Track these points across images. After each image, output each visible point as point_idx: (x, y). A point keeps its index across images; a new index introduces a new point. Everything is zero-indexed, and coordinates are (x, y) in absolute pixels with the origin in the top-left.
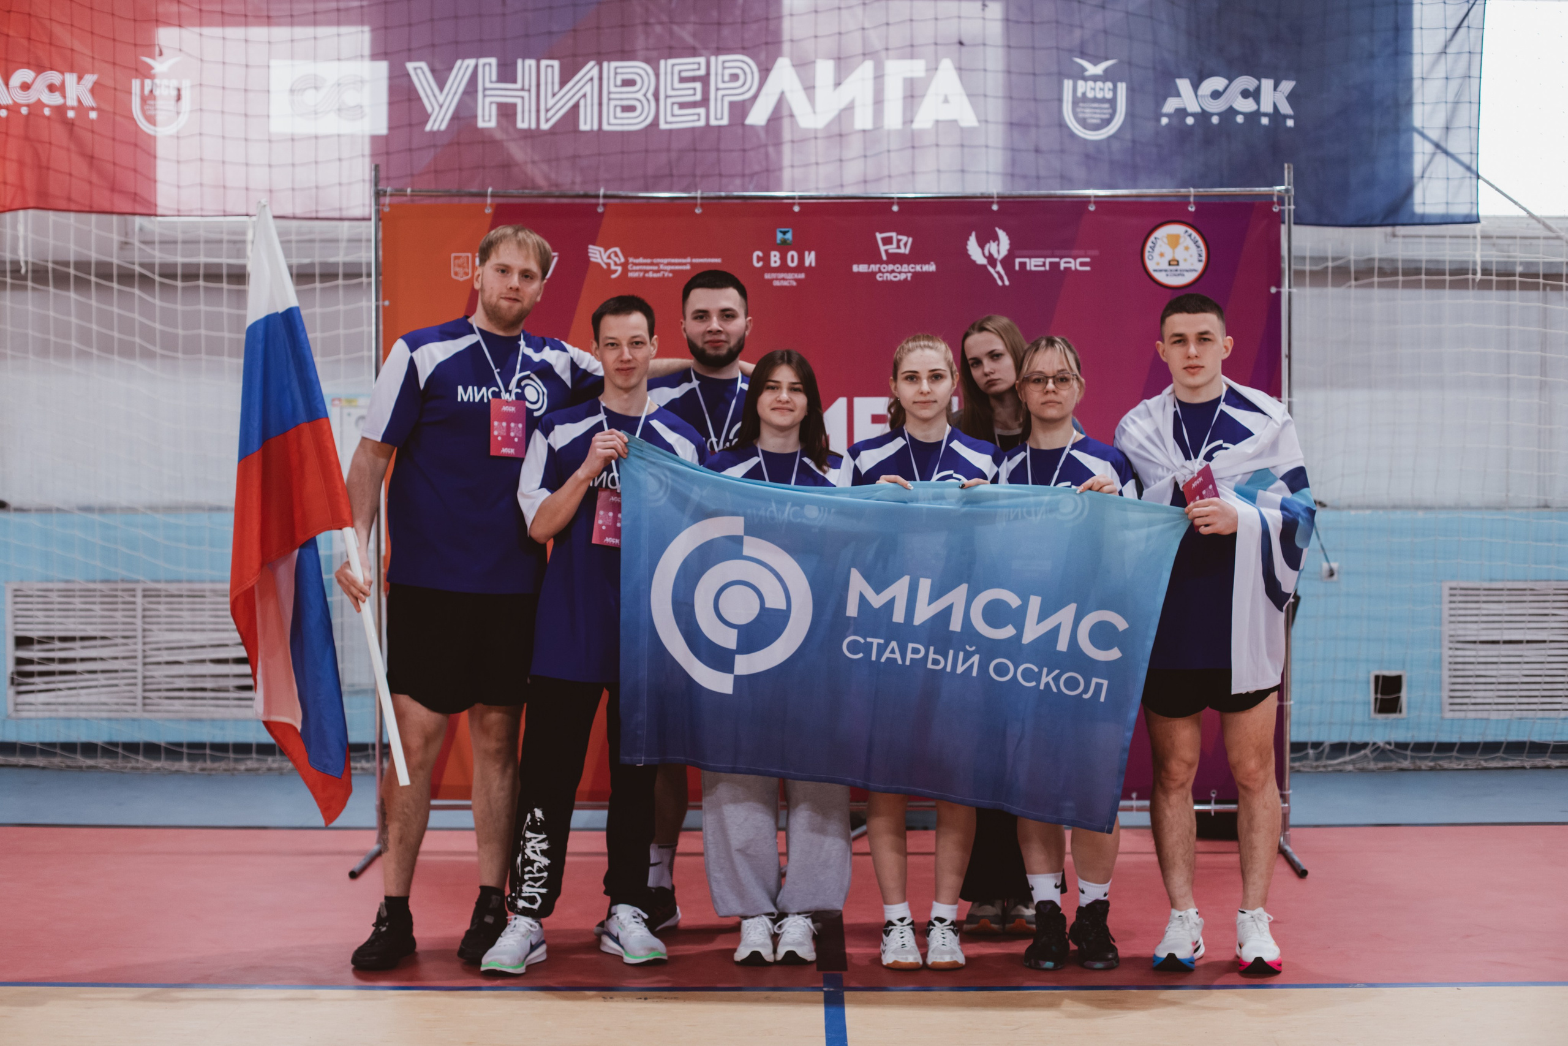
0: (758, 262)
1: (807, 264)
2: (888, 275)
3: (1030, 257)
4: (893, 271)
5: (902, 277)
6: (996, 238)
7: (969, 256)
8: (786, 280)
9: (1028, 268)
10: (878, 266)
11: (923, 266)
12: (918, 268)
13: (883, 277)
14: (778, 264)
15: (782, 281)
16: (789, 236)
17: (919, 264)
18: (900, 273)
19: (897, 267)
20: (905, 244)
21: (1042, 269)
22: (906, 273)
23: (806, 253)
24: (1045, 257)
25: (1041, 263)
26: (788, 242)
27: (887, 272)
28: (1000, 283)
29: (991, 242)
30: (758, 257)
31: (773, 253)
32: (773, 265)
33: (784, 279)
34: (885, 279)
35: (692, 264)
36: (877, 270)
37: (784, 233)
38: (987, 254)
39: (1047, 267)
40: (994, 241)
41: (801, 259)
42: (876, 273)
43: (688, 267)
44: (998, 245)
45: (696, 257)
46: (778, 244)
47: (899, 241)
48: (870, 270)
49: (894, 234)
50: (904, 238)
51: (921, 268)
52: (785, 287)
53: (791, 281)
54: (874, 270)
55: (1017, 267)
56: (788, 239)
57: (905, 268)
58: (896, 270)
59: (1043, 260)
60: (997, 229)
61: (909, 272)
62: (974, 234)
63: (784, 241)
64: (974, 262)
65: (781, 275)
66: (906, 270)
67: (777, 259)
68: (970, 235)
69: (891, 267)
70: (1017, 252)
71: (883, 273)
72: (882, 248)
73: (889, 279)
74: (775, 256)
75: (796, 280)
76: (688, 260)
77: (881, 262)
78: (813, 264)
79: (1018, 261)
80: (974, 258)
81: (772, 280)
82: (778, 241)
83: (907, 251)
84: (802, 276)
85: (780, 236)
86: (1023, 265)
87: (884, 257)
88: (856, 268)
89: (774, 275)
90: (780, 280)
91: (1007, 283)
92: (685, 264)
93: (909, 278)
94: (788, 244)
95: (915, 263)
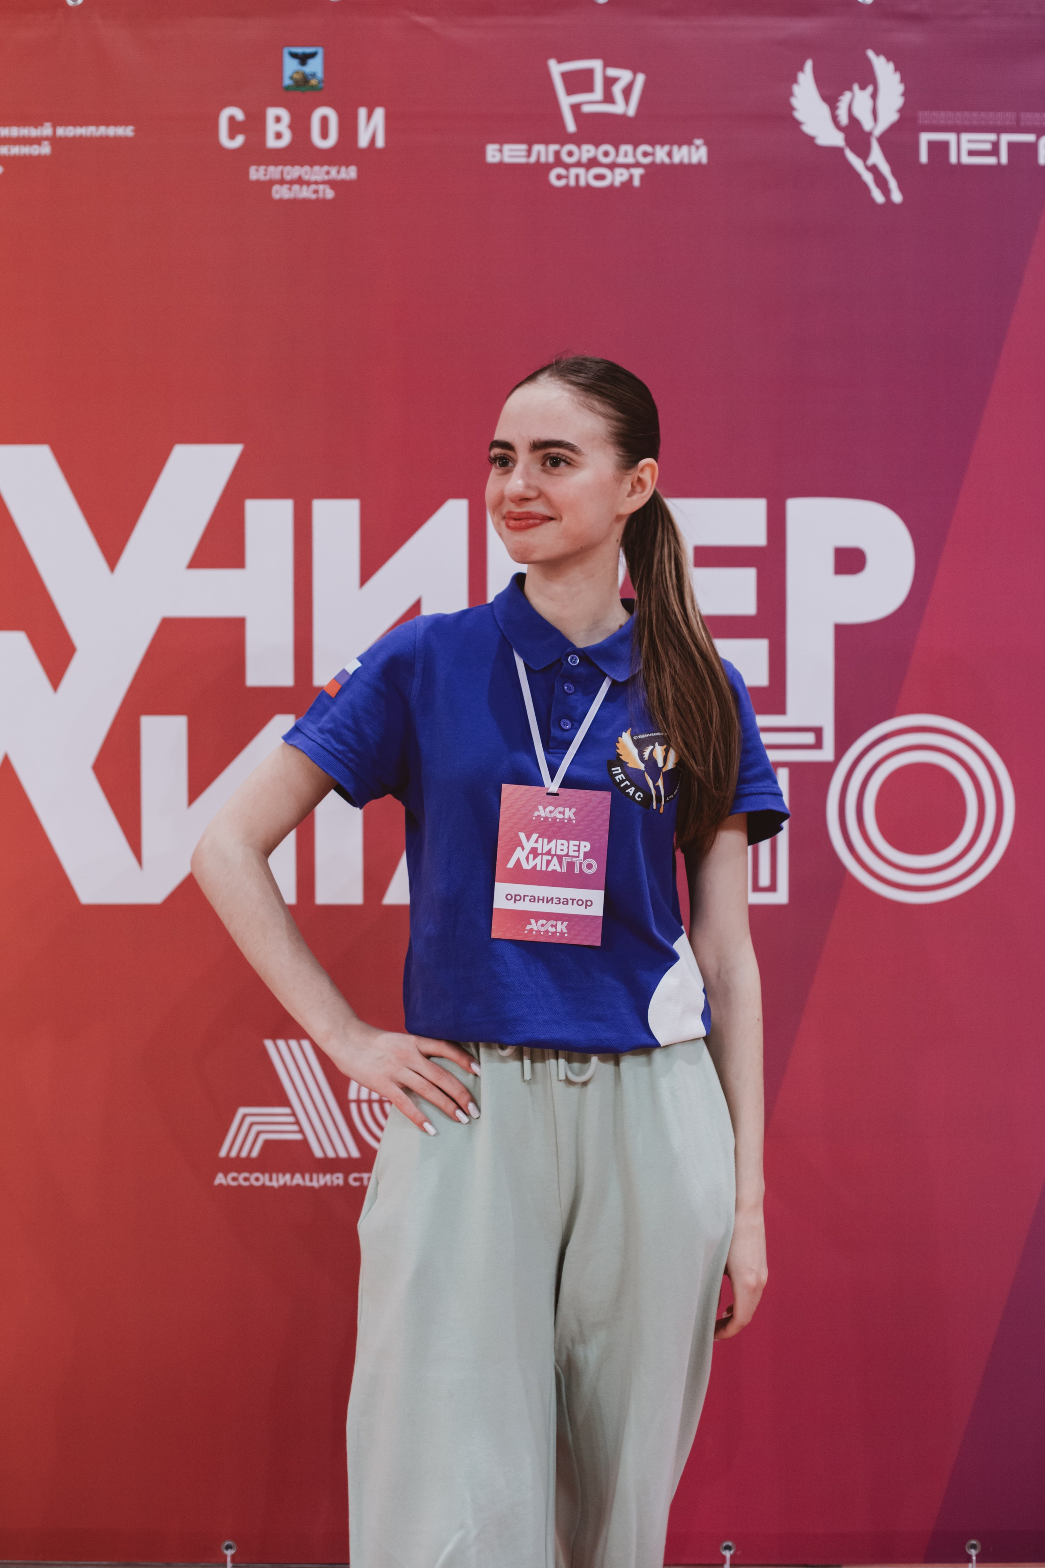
0: (232, 136)
1: (363, 141)
2: (581, 171)
3: (958, 130)
4: (593, 163)
5: (619, 177)
6: (868, 79)
7: (797, 124)
8: (308, 183)
9: (953, 159)
10: (553, 147)
11: (675, 148)
12: (661, 154)
13: (567, 177)
14: (286, 139)
15: (296, 187)
16: (315, 66)
17: (662, 144)
18: (612, 166)
19: (603, 152)
20: (627, 92)
21: (991, 160)
22: (627, 166)
23: (362, 112)
24: (999, 130)
25: (988, 147)
26: (314, 82)
27: (578, 164)
28: (878, 197)
29: (856, 87)
30: (232, 119)
31: (272, 112)
32: (272, 143)
33: (300, 181)
34: (572, 182)
35: (54, 140)
36: (551, 159)
37: (303, 59)
38: (844, 120)
39: (1004, 159)
40: (863, 87)
41: (348, 128)
42: (549, 167)
43: (45, 149)
44: (874, 96)
45: (66, 124)
46: (287, 88)
47: (609, 82)
48: (533, 159)
49: (596, 65)
50: (625, 76)
51: (670, 154)
52: (305, 201)
53: (321, 187)
54: (543, 159)
55: (924, 158)
56: (314, 75)
57: (627, 153)
58: (603, 160)
59: (992, 137)
60: (870, 54)
61: (637, 165)
62: (809, 65)
63: (303, 82)
64: (811, 139)
65: (293, 172)
66: (630, 160)
67: (283, 127)
68: (801, 69)
69: (587, 151)
70: (924, 116)
71: (567, 167)
72: (565, 101)
73: (582, 183)
74: (278, 120)
75: (333, 184)
76: (47, 130)
77: (564, 138)
78: (380, 143)
79: (925, 138)
80: (808, 129)
81: (271, 183)
82: (287, 82)
83: (631, 112)
84: (350, 173)
85: (291, 66)
86: (939, 150)
87: (571, 126)
88: (493, 154)
89: (274, 172)
90: (292, 183)
91: (897, 197)
92: (37, 141)
93: (637, 182)
94: (314, 88)
95: (653, 145)
